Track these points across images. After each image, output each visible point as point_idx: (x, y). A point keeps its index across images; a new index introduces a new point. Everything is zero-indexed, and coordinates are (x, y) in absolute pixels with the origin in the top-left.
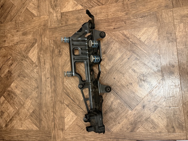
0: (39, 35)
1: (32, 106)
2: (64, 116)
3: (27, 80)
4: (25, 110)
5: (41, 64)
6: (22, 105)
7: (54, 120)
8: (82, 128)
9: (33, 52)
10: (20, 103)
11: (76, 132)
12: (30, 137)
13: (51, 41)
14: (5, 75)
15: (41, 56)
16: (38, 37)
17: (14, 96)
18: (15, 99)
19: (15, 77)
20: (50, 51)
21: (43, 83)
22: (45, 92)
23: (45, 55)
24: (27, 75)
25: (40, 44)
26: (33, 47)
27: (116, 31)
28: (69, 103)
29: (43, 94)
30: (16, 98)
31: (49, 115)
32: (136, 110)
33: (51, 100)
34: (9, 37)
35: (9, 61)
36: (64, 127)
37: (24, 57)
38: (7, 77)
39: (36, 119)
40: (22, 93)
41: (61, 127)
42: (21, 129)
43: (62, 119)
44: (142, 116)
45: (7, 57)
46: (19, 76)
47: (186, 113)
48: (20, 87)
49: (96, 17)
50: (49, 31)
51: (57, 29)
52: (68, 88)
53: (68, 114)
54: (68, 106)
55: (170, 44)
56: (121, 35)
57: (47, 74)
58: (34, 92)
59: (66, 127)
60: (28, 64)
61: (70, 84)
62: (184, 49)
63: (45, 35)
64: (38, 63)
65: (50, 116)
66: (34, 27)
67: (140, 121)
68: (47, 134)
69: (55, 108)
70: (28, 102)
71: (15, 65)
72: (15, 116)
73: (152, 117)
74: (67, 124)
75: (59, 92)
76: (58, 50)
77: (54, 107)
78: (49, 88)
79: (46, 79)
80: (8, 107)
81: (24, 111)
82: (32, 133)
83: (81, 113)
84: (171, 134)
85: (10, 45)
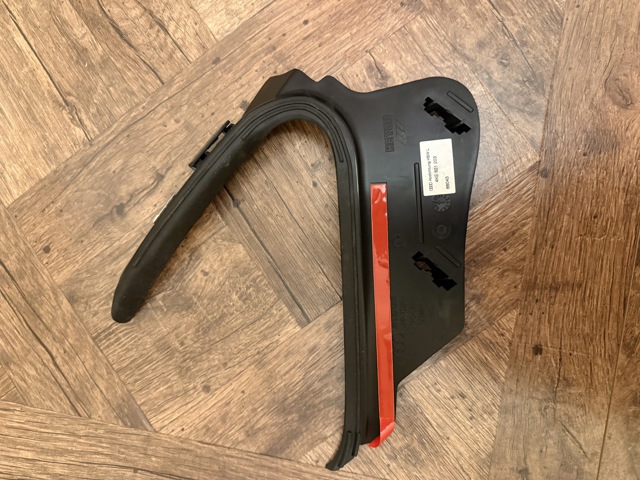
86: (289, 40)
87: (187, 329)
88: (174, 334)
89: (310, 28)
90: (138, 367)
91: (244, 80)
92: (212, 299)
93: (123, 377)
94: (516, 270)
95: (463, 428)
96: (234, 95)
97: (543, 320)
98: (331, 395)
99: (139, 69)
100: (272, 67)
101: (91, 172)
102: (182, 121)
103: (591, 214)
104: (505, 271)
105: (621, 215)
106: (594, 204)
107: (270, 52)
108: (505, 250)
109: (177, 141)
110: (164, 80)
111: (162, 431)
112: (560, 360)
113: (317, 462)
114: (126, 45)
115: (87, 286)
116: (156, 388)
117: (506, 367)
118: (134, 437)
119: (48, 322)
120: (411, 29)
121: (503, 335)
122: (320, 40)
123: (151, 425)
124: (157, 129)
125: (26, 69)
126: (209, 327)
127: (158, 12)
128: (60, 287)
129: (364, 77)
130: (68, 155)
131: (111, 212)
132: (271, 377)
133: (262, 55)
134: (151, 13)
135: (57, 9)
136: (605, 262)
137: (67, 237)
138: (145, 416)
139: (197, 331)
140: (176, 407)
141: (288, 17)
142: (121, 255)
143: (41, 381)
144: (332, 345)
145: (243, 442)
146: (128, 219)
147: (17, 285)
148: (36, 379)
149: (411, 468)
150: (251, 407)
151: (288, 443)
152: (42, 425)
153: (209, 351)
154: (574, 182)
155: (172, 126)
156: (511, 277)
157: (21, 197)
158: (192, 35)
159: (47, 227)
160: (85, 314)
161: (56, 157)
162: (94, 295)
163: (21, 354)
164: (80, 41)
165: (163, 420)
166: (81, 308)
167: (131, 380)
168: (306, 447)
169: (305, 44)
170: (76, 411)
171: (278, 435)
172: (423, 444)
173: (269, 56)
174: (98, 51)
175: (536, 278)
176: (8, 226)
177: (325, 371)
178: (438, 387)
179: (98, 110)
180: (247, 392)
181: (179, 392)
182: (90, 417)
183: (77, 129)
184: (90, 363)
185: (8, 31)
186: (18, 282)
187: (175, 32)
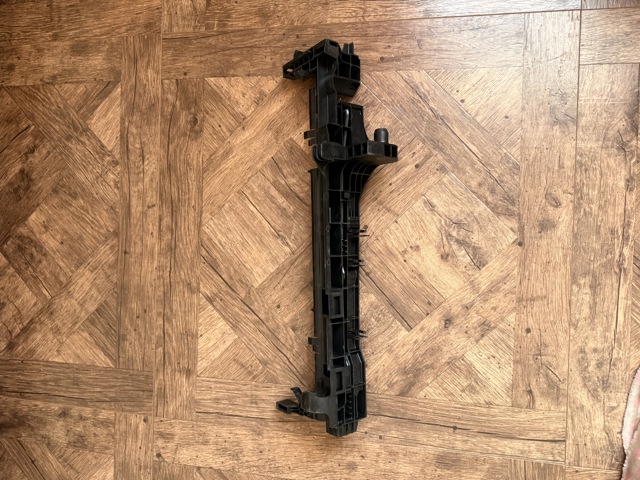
0: (130, 57)
1: (94, 291)
2: (197, 331)
3: (82, 208)
4: (73, 301)
5: (132, 158)
6: (63, 287)
7: (163, 340)
8: (250, 373)
9: (105, 115)
10: (57, 278)
11: (230, 384)
12: (85, 387)
13: (166, 81)
14: (10, 184)
15: (133, 130)
16: (124, 66)
17: (38, 257)
18: (40, 266)
19: (44, 194)
20: (162, 116)
21: (133, 221)
22: (138, 249)
23: (146, 128)
24: (83, 190)
25: (131, 90)
26: (106, 96)
27: (388, 69)
28: (216, 291)
29: (131, 257)
30: (44, 263)
31: (150, 324)
32: (422, 329)
33: (159, 277)
34: (26, 56)
35: (24, 138)
36: (195, 365)
37: (76, 129)
38: (16, 191)
39: (107, 334)
40: (65, 248)
41: (184, 363)
42: (56, 360)
43: (190, 338)
44: (439, 349)
45: (18, 123)
46: (55, 191)
47: (575, 352)
48: (57, 227)
49: (327, 14)
50: (165, 49)
51: (190, 44)
52: (214, 245)
53: (211, 324)
54: (210, 300)
55: (555, 128)
56: (403, 84)
57: (150, 193)
58: (103, 249)
59: (201, 365)
60: (87, 153)
61: (220, 231)
62: (599, 150)
63: (149, 61)
64: (122, 153)
65: (151, 328)
66: (113, 30)
67: (432, 366)
68: (139, 381)
69: (169, 303)
70: (84, 279)
71: (44, 152)
72: (40, 320)
73: (470, 357)
74: (204, 355)
75: (185, 253)
76: (190, 114)
77: (166, 299)
78: (155, 240)
79: (146, 208)
80: (16, 288)
81: (67, 305)
82: (93, 374)
83: (251, 325)
84: (520, 412)
85: (30, 83)
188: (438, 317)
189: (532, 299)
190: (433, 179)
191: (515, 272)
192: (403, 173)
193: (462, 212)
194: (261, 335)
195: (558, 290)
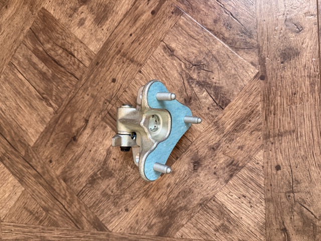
86: (126, 46)
87: (113, 185)
88: (108, 189)
89: (133, 37)
90: (97, 205)
91: (111, 70)
92: (120, 170)
93: (92, 210)
94: (258, 130)
95: (248, 212)
96: (108, 77)
97: (278, 152)
98: (181, 205)
99: (67, 76)
100: (121, 60)
101: (60, 125)
102: (90, 94)
103: (292, 93)
104: (252, 132)
105: (309, 89)
106: (293, 87)
107: (119, 53)
108: (250, 121)
109: (90, 104)
110: (78, 78)
111: (113, 231)
112: (291, 171)
113: (182, 236)
114: (59, 67)
115: (69, 174)
116: (106, 213)
117: (263, 179)
118: (102, 235)
119: (58, 192)
120: (179, 24)
121: (258, 164)
122: (139, 42)
123: (108, 229)
124: (81, 100)
125: (25, 88)
126: (121, 183)
127: (69, 48)
128: (59, 176)
129: (163, 53)
130: (49, 120)
131: (71, 140)
132: (152, 201)
133: (116, 56)
134: (66, 50)
135: (30, 59)
136: (305, 116)
137: (57, 154)
138: (104, 226)
139: (117, 185)
140: (116, 220)
141: (123, 35)
142: (79, 158)
143: (62, 217)
144: (176, 182)
145: (147, 231)
146: (79, 142)
147: (43, 178)
148: (59, 216)
149: (226, 234)
150: (147, 216)
151: (167, 230)
152: (66, 234)
153: (124, 193)
154: (279, 78)
155: (86, 97)
156: (256, 133)
157: (36, 141)
158: (84, 55)
159: (48, 152)
160: (71, 186)
161: (45, 122)
162: (73, 177)
163: (52, 206)
164: (42, 70)
165: (112, 226)
166: (69, 184)
167: (96, 211)
168: (175, 230)
169: (133, 45)
170: (77, 227)
171: (162, 226)
172: (230, 222)
173: (119, 55)
174: (50, 73)
175: (269, 132)
176: (34, 155)
177: (176, 195)
178: (231, 194)
179: (56, 98)
180: (144, 209)
181: (116, 213)
182: (83, 229)
183: (50, 108)
184: (78, 206)
185: (15, 73)
186: (44, 177)
187: (78, 55)
188: (187, 160)
189: (280, 135)
190: (169, 23)
191: (260, 108)
192: (141, 21)
193: (201, 52)
194: (41, 187)
195: (307, 122)
